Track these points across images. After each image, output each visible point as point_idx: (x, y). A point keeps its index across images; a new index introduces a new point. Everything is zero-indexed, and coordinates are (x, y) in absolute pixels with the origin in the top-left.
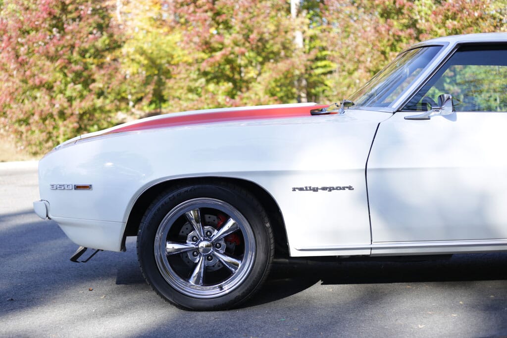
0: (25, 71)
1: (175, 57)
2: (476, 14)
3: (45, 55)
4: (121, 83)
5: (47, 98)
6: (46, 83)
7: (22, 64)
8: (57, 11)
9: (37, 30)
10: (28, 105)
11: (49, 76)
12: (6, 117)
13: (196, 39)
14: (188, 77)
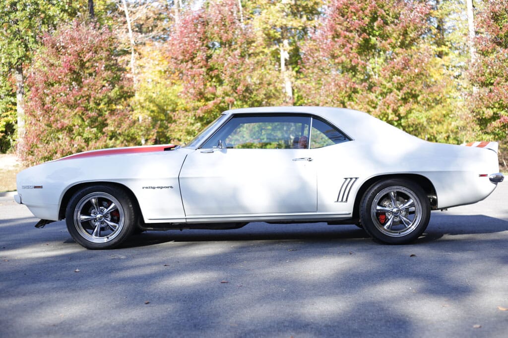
0: (50, 117)
1: (179, 104)
2: (417, 71)
3: (66, 104)
4: (130, 127)
5: (68, 139)
6: (66, 127)
7: (47, 111)
8: (77, 68)
9: (60, 83)
10: (52, 146)
11: (70, 121)
12: (33, 155)
13: (192, 90)
14: (187, 122)
